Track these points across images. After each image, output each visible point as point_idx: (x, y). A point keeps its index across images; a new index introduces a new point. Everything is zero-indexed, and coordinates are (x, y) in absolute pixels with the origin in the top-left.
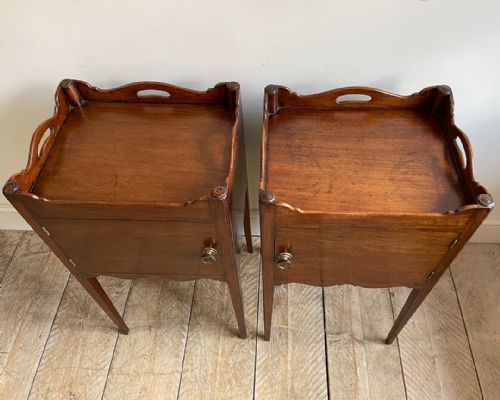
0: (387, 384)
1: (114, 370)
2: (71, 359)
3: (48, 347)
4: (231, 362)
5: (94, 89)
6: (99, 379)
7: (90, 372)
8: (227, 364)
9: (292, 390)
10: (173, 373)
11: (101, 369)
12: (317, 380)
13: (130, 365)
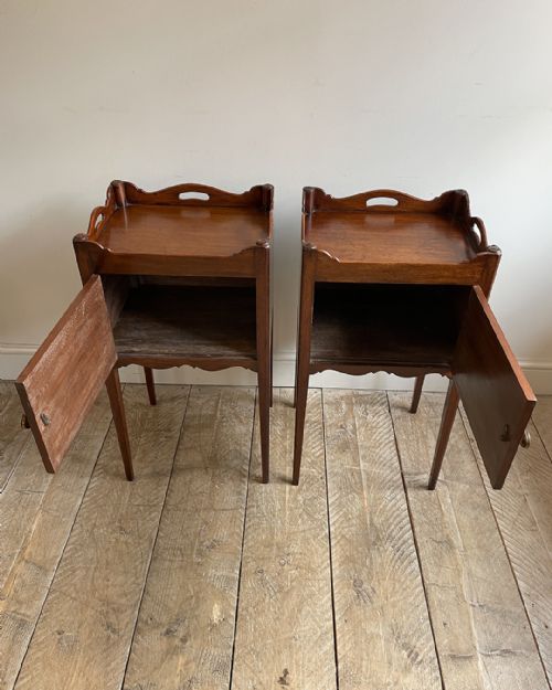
0: (476, 519)
1: (169, 507)
2: (119, 498)
3: (91, 486)
4: (300, 498)
5: (140, 191)
6: (153, 515)
7: (141, 508)
8: (295, 500)
9: (372, 524)
10: (236, 509)
11: (154, 505)
12: (398, 515)
13: (186, 502)
